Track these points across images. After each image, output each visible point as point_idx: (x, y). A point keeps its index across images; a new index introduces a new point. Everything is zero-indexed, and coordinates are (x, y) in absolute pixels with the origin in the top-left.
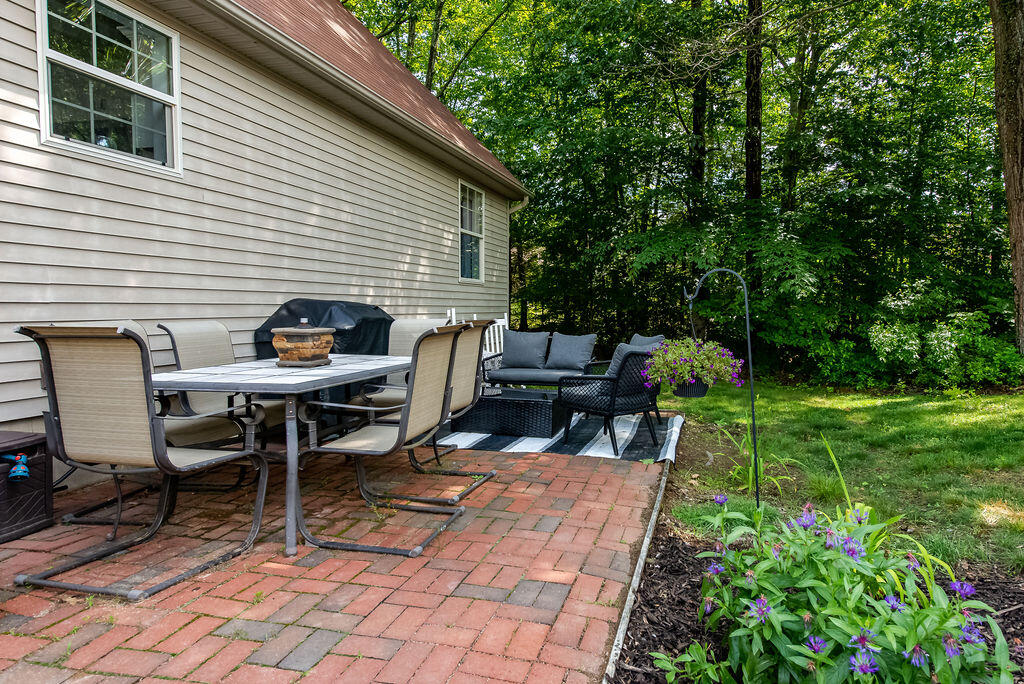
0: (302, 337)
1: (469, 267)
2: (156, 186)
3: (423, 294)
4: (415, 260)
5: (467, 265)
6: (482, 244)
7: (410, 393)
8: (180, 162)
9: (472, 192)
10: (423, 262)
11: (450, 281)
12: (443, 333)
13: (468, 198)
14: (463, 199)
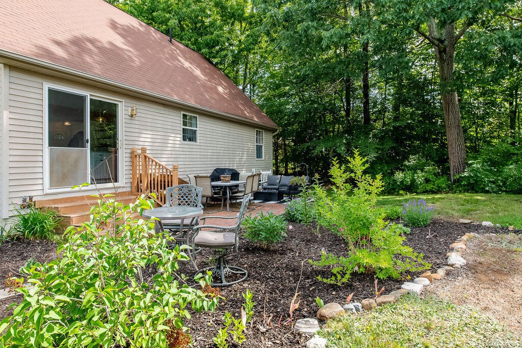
0: (226, 177)
1: (259, 155)
2: (195, 147)
3: (245, 165)
4: (243, 155)
5: (259, 154)
6: (263, 147)
7: (245, 189)
8: (198, 141)
9: (259, 131)
10: (245, 155)
11: (253, 160)
12: (251, 176)
13: (258, 133)
14: (257, 134)
